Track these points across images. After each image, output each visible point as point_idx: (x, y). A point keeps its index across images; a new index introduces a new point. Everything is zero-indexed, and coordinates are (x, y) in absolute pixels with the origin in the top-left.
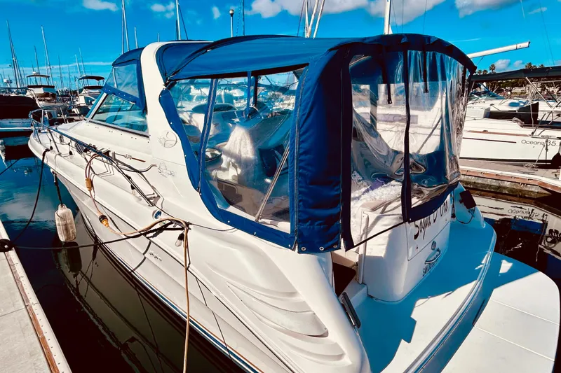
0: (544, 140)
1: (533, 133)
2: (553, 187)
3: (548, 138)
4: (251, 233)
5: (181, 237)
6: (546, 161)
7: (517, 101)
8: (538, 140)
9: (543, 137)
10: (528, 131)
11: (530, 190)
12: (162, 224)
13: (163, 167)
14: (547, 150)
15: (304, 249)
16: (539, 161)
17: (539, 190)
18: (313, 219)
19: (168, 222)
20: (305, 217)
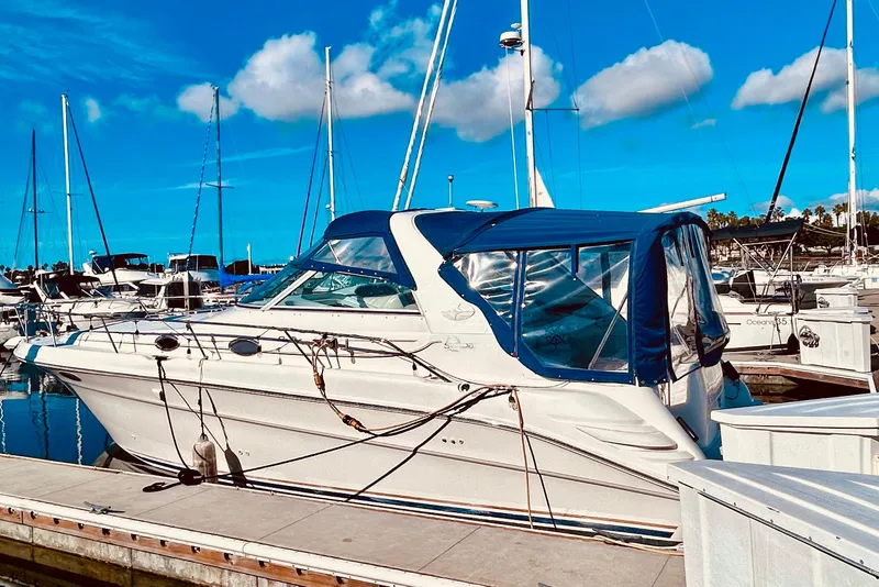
0: (773, 318)
1: (757, 310)
2: (798, 373)
3: (776, 314)
4: (590, 381)
5: (511, 399)
6: (781, 346)
7: (719, 272)
8: (765, 318)
9: (770, 314)
10: (752, 307)
11: (773, 382)
12: (477, 394)
13: (453, 341)
14: (778, 330)
15: (643, 382)
16: (774, 347)
17: (784, 381)
18: (647, 356)
19: (485, 390)
20: (641, 355)
